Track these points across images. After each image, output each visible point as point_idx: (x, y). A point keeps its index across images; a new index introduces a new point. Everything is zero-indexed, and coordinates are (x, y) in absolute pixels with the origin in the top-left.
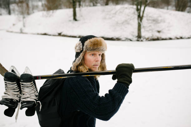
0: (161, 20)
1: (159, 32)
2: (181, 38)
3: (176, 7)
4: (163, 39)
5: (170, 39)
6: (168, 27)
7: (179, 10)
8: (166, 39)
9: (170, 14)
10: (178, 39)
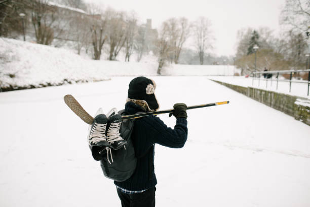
0: (13, 57)
1: (12, 76)
2: (49, 85)
3: (38, 38)
4: (20, 88)
5: (33, 87)
6: (25, 68)
7: (42, 43)
8: (25, 88)
9: (28, 48)
10: (44, 86)
